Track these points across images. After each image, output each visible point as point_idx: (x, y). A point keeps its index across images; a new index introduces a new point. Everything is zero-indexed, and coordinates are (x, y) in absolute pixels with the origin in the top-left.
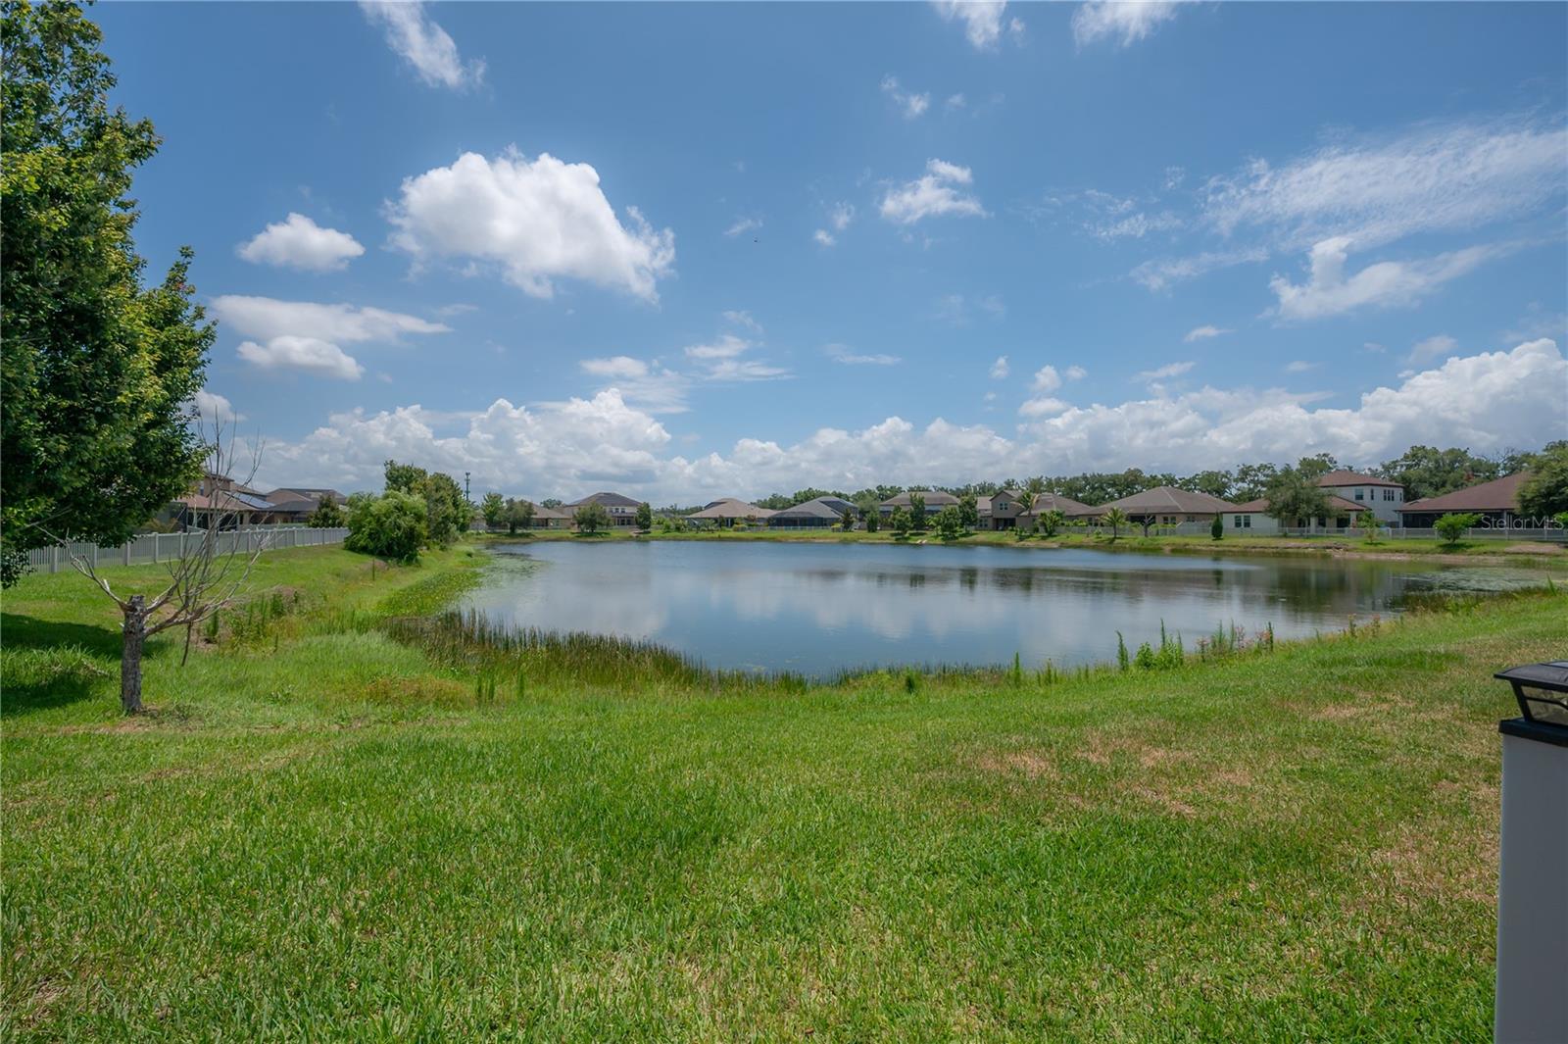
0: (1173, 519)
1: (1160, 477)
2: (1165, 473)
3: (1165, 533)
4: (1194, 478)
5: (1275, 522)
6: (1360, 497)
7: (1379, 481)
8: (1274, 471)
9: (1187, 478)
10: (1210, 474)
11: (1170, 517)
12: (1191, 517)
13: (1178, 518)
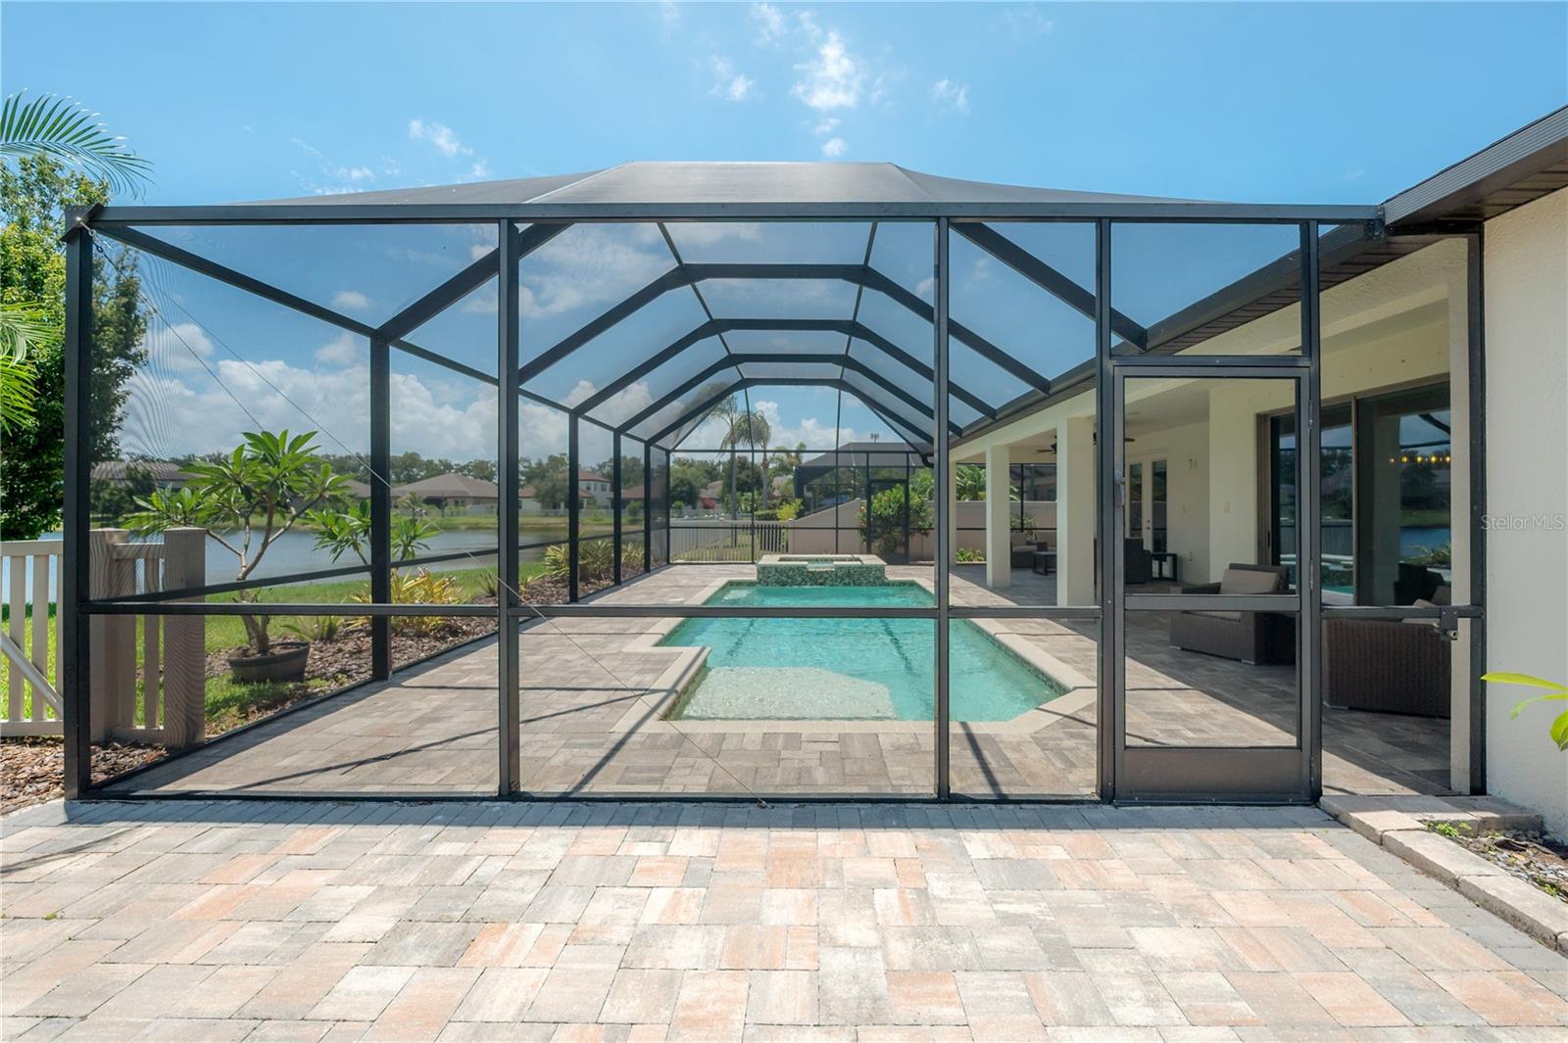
0: (463, 502)
1: (437, 462)
2: (442, 458)
3: (458, 514)
4: (468, 465)
5: (539, 505)
6: (588, 488)
7: (596, 477)
8: (530, 464)
9: (462, 465)
10: (483, 462)
11: (460, 500)
12: (478, 500)
13: (467, 500)
